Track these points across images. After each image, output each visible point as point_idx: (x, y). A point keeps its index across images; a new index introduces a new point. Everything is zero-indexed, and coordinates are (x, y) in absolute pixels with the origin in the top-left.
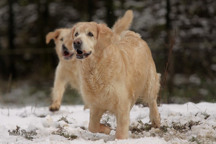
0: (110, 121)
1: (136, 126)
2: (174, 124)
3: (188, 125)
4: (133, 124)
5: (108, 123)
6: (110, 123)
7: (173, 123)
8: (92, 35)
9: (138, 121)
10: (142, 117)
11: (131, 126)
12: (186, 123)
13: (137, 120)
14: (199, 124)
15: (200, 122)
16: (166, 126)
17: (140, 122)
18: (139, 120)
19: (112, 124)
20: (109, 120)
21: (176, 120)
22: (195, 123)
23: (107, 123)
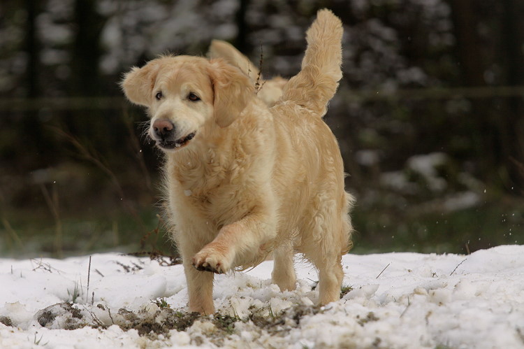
0: (81, 304)
1: (152, 317)
2: (254, 309)
3: (291, 313)
4: (144, 311)
5: (73, 306)
6: (80, 307)
7: (251, 308)
8: (198, 99)
9: (158, 304)
10: (168, 290)
11: (139, 317)
12: (287, 309)
13: (155, 299)
14: (322, 312)
15: (324, 306)
16: (232, 316)
17: (163, 305)
18: (159, 300)
19: (85, 312)
20: (78, 299)
21: (260, 299)
22: (311, 309)
23: (72, 309)
